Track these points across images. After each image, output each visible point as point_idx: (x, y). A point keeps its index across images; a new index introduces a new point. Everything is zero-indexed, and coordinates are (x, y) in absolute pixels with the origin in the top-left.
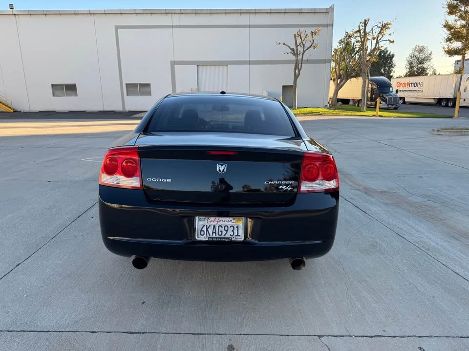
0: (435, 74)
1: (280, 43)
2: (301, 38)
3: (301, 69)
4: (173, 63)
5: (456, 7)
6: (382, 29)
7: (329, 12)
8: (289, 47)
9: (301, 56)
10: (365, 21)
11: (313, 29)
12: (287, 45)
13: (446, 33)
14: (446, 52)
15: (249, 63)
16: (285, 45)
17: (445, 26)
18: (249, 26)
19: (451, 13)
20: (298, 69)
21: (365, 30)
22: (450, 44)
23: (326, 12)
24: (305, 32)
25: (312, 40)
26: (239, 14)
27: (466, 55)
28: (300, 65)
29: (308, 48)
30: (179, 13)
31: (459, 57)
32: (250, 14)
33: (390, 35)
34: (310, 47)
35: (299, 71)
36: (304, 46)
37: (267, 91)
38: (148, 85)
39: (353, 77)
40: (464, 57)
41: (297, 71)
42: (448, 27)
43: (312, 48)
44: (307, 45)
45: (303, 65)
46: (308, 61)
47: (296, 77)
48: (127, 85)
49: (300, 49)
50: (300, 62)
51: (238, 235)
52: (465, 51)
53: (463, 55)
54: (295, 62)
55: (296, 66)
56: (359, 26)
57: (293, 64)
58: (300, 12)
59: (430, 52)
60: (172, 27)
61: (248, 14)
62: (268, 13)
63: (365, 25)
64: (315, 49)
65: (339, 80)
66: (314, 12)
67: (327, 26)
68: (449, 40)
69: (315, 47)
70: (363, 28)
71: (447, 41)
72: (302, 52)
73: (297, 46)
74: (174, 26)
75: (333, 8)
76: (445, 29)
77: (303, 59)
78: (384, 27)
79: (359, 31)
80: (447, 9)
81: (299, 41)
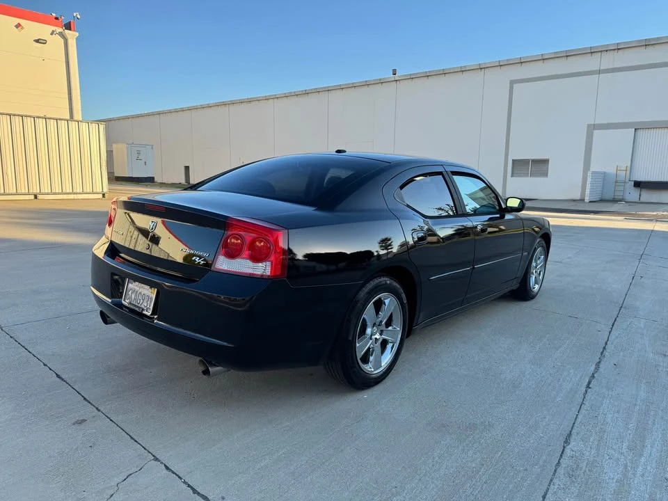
4: (592, 128)
30: (614, 50)
38: (546, 162)
48: (514, 161)
51: (149, 308)
60: (599, 72)
74: (602, 70)
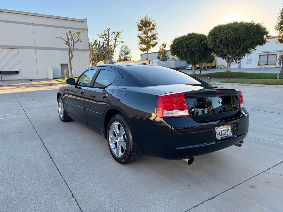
0: (131, 61)
1: (58, 37)
2: (71, 35)
3: (73, 54)
5: (142, 28)
6: (117, 35)
7: (84, 21)
8: (65, 40)
9: (72, 46)
10: (108, 30)
11: (79, 31)
12: (63, 39)
13: (139, 40)
14: (140, 49)
15: (35, 48)
16: (62, 39)
17: (138, 37)
18: (33, 24)
19: (140, 30)
20: (72, 54)
21: (108, 34)
22: (141, 46)
23: (83, 22)
24: (73, 32)
25: (78, 37)
26: (24, 15)
27: (149, 51)
28: (72, 51)
29: (76, 42)
31: (145, 52)
32: (32, 16)
33: (122, 38)
34: (78, 41)
35: (72, 55)
36: (74, 40)
37: (52, 67)
39: (101, 60)
40: (148, 52)
41: (71, 55)
42: (139, 37)
43: (78, 42)
44: (76, 40)
45: (74, 52)
46: (77, 50)
47: (71, 59)
49: (71, 42)
50: (72, 50)
51: (229, 134)
52: (148, 50)
53: (147, 51)
54: (68, 50)
55: (69, 52)
56: (105, 32)
57: (67, 50)
58: (67, 19)
59: (129, 49)
61: (31, 16)
62: (45, 17)
63: (108, 32)
64: (81, 43)
65: (93, 62)
66: (76, 21)
67: (84, 30)
68: (141, 43)
69: (80, 42)
70: (107, 33)
71: (140, 44)
72: (73, 43)
73: (69, 40)
75: (87, 20)
76: (138, 38)
77: (74, 48)
78: (118, 34)
79: (105, 35)
80: (138, 28)
81: (70, 37)
